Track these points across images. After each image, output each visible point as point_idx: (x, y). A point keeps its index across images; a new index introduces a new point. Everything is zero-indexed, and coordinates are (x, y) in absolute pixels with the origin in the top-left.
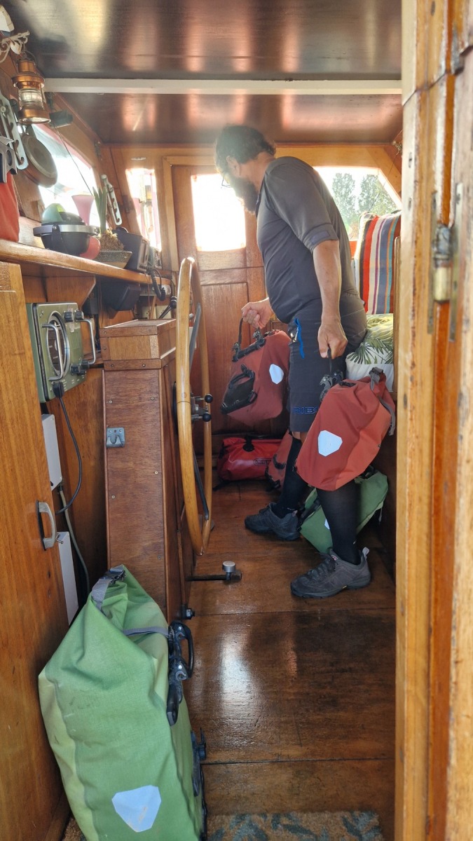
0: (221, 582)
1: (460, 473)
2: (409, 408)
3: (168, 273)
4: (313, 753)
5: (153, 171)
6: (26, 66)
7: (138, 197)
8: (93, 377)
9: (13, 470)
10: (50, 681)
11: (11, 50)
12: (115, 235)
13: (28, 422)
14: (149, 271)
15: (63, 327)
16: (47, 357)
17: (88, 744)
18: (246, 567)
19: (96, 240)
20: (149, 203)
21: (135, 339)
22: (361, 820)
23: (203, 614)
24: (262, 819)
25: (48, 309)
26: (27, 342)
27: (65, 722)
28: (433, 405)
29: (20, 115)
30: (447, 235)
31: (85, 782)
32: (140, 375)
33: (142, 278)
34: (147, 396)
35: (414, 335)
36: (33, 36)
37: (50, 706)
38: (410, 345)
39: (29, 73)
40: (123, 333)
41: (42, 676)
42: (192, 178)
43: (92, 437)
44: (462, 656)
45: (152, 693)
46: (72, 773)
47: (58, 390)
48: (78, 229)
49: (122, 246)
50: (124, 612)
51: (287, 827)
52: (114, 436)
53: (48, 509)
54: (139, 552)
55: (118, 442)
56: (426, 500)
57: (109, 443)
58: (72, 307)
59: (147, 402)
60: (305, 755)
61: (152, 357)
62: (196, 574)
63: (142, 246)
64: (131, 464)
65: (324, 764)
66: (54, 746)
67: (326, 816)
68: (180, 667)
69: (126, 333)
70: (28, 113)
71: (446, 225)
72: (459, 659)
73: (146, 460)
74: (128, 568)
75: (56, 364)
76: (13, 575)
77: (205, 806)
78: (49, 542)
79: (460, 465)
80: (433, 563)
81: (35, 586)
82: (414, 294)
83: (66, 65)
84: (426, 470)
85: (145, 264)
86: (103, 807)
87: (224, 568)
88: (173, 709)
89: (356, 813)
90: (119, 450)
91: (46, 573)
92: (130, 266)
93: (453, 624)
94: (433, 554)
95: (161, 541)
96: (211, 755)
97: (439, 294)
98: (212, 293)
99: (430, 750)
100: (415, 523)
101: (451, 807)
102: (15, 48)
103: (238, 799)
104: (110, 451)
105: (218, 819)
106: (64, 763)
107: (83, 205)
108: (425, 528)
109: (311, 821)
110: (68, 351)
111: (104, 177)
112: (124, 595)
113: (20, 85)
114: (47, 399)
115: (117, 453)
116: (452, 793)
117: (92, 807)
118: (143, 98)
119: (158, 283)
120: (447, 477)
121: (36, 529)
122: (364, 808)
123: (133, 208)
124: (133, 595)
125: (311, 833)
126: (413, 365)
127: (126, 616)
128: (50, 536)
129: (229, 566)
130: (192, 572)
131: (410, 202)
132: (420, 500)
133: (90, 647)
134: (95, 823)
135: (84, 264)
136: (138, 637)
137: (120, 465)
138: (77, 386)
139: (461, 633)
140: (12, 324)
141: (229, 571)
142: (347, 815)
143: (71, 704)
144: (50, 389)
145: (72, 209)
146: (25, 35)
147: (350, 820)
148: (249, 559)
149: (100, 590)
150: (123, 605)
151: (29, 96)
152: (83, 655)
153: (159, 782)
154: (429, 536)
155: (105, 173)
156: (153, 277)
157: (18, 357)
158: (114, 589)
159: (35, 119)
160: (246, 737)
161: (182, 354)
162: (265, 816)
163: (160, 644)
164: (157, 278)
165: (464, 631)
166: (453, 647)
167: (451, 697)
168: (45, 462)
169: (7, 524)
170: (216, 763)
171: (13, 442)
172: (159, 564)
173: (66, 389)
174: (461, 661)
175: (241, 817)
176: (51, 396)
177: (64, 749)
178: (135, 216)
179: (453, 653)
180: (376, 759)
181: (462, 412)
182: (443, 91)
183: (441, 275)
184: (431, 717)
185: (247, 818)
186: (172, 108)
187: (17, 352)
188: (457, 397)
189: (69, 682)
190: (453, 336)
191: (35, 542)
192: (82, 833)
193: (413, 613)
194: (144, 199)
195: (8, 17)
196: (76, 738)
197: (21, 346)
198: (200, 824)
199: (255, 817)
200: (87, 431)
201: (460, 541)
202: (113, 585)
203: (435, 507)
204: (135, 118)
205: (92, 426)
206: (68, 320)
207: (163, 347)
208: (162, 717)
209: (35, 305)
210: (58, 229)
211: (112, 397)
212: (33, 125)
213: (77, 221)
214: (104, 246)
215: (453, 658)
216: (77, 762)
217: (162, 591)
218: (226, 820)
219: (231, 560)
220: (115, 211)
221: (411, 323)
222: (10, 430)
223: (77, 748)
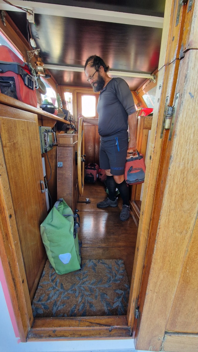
0: (85, 203)
1: (168, 178)
2: (152, 160)
3: (74, 122)
4: (108, 245)
5: (71, 94)
6: (39, 59)
7: (67, 100)
8: (54, 148)
9: (34, 171)
10: (44, 227)
11: (35, 54)
12: (62, 110)
13: (39, 159)
14: (70, 121)
15: (47, 134)
16: (43, 141)
17: (53, 242)
18: (92, 200)
19: (57, 111)
20: (70, 102)
21: (66, 138)
22: (119, 261)
23: (81, 211)
24: (95, 261)
25: (44, 128)
26: (39, 137)
27: (47, 237)
28: (160, 159)
29: (37, 73)
30: (171, 109)
31: (52, 252)
32: (67, 148)
33: (68, 122)
34: (69, 154)
35: (155, 139)
36: (41, 51)
37: (43, 233)
38: (154, 142)
39: (40, 61)
40: (63, 137)
41: (41, 225)
42: (82, 96)
43: (54, 164)
44: (161, 227)
45: (70, 230)
46: (48, 249)
47: (46, 151)
48: (52, 107)
49: (63, 113)
50: (62, 210)
51: (101, 263)
52: (60, 164)
53: (43, 182)
54: (65, 195)
55: (61, 166)
56: (154, 185)
57: (58, 166)
58: (50, 128)
59: (69, 156)
60: (106, 246)
61: (71, 143)
62: (79, 201)
63: (69, 113)
64: (64, 172)
65: (110, 248)
66: (44, 242)
67: (111, 260)
68: (77, 224)
69: (64, 137)
70: (39, 73)
71: (171, 106)
72: (160, 227)
73: (68, 171)
74: (64, 199)
75: (46, 143)
76: (34, 199)
77: (81, 257)
78: (43, 191)
79: (168, 176)
80: (154, 202)
81: (39, 202)
82: (157, 127)
83: (49, 60)
84: (155, 177)
85: (69, 118)
86: (56, 258)
87: (86, 200)
88: (75, 235)
89: (118, 260)
90: (61, 168)
91: (42, 199)
92: (65, 119)
93: (160, 218)
94: (154, 200)
95: (71, 192)
96: (83, 245)
97: (167, 127)
98: (86, 128)
99: (147, 249)
100: (149, 191)
101: (152, 263)
102: (36, 53)
103: (89, 256)
104: (59, 168)
105: (84, 261)
106: (46, 247)
107: (53, 100)
108: (153, 193)
109: (107, 261)
110: (49, 140)
111: (58, 94)
112: (63, 206)
113: (37, 65)
114: (43, 153)
115: (61, 169)
116: (153, 260)
117: (54, 258)
118: (70, 72)
119: (72, 124)
120: (163, 179)
121: (40, 188)
122: (120, 259)
123: (66, 103)
124: (65, 206)
125: (107, 264)
126: (154, 147)
127: (63, 211)
128: (43, 189)
129: (88, 199)
130: (78, 200)
131: (158, 100)
132: (152, 185)
133: (54, 218)
134: (54, 262)
135: (53, 117)
136: (67, 216)
137: (61, 172)
138: (50, 150)
139: (162, 221)
140: (35, 131)
141: (87, 200)
142: (116, 260)
143: (49, 233)
144: (44, 150)
145: (50, 101)
146: (39, 50)
147: (117, 261)
148: (92, 198)
149: (57, 204)
150: (62, 208)
151: (40, 68)
152: (52, 221)
153: (71, 252)
154: (154, 195)
155: (58, 93)
156: (70, 122)
157: (36, 140)
158: (60, 204)
159: (41, 75)
160: (91, 241)
161: (80, 143)
162: (96, 260)
163: (72, 218)
164: (72, 123)
165: (163, 220)
166: (159, 224)
167: (157, 237)
168: (42, 170)
169: (33, 186)
170: (84, 247)
171: (34, 164)
172: (71, 198)
173: (48, 151)
174: (160, 228)
175: (90, 260)
176: (44, 152)
177: (46, 243)
178: (66, 105)
179: (159, 226)
180: (123, 247)
181: (171, 161)
182: (174, 66)
183: (168, 121)
184: (148, 241)
185: (92, 260)
186: (78, 76)
187: (36, 139)
188: (170, 157)
189: (48, 227)
190: (170, 139)
191: (40, 191)
192: (50, 263)
193: (146, 215)
194: (69, 101)
195: (35, 43)
196: (50, 241)
197: (37, 138)
198: (80, 262)
199: (94, 260)
200: (52, 162)
201: (165, 197)
202: (60, 203)
203: (157, 187)
204: (68, 78)
205: (54, 161)
206: (49, 132)
207: (74, 141)
208: (72, 237)
209: (40, 127)
210: (47, 106)
211: (60, 154)
212: (40, 77)
213: (51, 104)
214: (59, 112)
215: (158, 227)
216: (50, 246)
217: (71, 205)
218: (86, 261)
219: (88, 198)
220: (61, 104)
221: (155, 135)
222: (34, 161)
223: (50, 244)
